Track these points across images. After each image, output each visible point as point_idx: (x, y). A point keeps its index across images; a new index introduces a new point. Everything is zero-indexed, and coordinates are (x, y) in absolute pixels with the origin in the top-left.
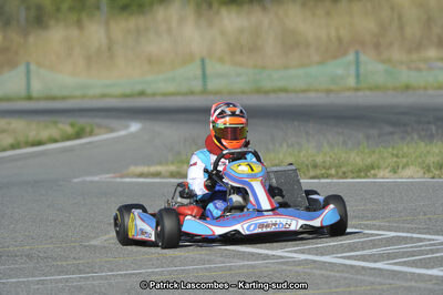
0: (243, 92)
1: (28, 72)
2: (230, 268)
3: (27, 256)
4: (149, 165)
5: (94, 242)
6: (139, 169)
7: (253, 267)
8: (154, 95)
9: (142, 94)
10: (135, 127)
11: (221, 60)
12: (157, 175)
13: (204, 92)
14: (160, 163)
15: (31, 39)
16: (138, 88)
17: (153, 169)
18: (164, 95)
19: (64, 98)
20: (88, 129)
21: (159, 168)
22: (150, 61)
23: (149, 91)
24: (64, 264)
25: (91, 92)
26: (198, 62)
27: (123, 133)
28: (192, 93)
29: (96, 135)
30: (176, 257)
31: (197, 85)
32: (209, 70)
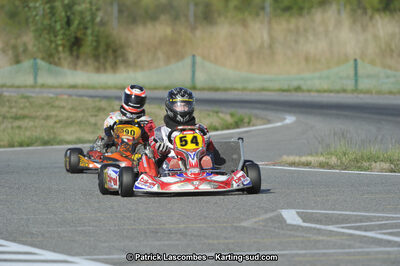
0: (391, 93)
1: (194, 64)
2: (368, 253)
3: (181, 234)
4: (301, 156)
5: (244, 224)
6: (291, 159)
7: (389, 253)
8: (309, 91)
9: (298, 89)
10: (290, 119)
11: (372, 63)
12: (308, 164)
13: (356, 90)
14: (311, 154)
15: (198, 33)
16: (295, 84)
17: (304, 159)
18: (318, 91)
19: (226, 90)
20: (246, 120)
21: (310, 159)
22: (307, 59)
23: (304, 87)
24: (216, 242)
25: (251, 86)
26: (352, 62)
27: (279, 124)
28: (344, 91)
29: (253, 125)
30: (319, 241)
31: (350, 84)
32: (361, 71)
